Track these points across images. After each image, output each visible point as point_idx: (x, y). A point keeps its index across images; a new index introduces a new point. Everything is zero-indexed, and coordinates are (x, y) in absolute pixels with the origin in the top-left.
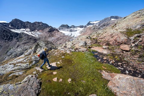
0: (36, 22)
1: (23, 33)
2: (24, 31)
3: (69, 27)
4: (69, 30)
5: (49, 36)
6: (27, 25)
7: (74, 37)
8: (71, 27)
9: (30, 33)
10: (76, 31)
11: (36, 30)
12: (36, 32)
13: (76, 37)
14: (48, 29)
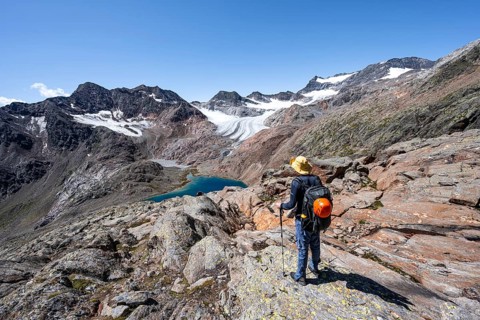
0: (142, 87)
1: (103, 129)
2: (108, 116)
3: (240, 98)
4: (238, 109)
5: (174, 135)
6: (116, 98)
7: (237, 140)
8: (246, 100)
9: (123, 123)
10: (261, 113)
11: (140, 115)
12: (138, 121)
13: (242, 142)
14: (171, 113)
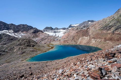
0: (21, 25)
1: (4, 34)
2: (7, 32)
3: (53, 29)
4: (53, 31)
5: (33, 37)
6: (11, 26)
7: (58, 37)
8: (54, 29)
9: (13, 34)
10: (60, 32)
11: (20, 32)
12: (19, 34)
13: (60, 37)
14: (32, 31)
